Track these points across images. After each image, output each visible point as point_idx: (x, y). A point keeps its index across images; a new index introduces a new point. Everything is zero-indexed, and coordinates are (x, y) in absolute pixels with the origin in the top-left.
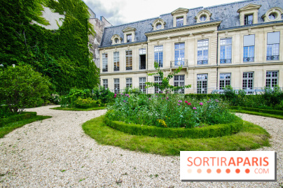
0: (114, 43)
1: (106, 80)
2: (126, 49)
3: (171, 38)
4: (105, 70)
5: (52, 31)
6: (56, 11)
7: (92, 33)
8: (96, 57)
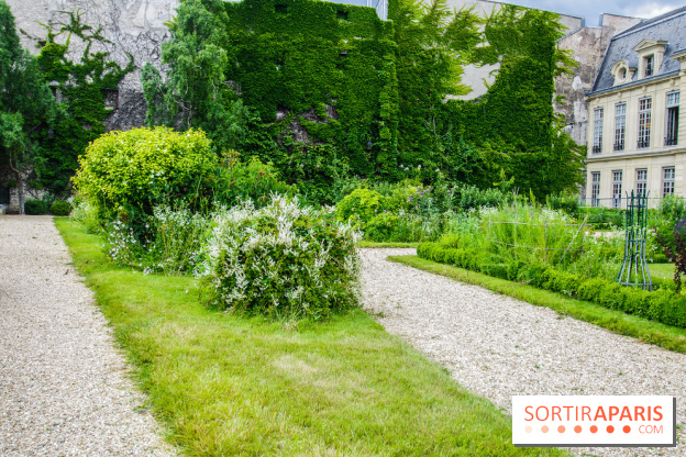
0: (618, 81)
1: (596, 175)
2: (639, 94)
4: (597, 150)
5: (476, 100)
6: (484, 64)
7: (570, 69)
8: (577, 120)
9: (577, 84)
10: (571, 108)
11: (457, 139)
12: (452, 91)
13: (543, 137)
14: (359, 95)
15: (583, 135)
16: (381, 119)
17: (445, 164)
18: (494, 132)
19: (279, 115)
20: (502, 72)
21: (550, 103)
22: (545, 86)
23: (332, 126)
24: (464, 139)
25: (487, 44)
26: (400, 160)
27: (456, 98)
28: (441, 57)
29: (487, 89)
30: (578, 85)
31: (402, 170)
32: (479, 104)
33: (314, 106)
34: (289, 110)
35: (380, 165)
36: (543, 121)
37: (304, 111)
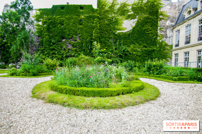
0: (187, 16)
1: (177, 55)
2: (199, 17)
4: (177, 45)
6: (131, 20)
7: (165, 18)
8: (168, 36)
10: (166, 32)
11: (120, 45)
12: (118, 30)
13: (154, 42)
15: (171, 41)
17: (115, 53)
18: (134, 42)
19: (64, 40)
20: (138, 21)
21: (157, 31)
23: (78, 42)
24: (123, 45)
25: (132, 13)
27: (121, 32)
28: (115, 19)
29: (132, 28)
30: (168, 24)
31: (100, 55)
32: (129, 33)
33: (73, 37)
34: (66, 38)
36: (154, 37)
37: (70, 39)
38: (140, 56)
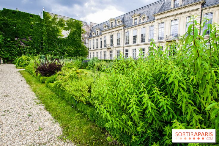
0: (93, 36)
1: (90, 53)
2: (96, 38)
3: (109, 33)
4: (90, 48)
6: (66, 30)
7: (84, 32)
8: (86, 43)
9: (86, 36)
10: (85, 40)
11: (62, 46)
12: (60, 36)
13: (80, 46)
14: (37, 35)
15: (88, 46)
16: (43, 41)
17: (59, 51)
18: (70, 45)
19: (16, 39)
20: (71, 32)
21: (81, 39)
22: (80, 36)
23: (31, 42)
25: (67, 26)
26: (49, 50)
27: (61, 37)
28: (57, 28)
29: (68, 36)
31: (49, 52)
32: (66, 39)
33: (25, 37)
34: (19, 38)
35: (44, 51)
36: (80, 43)
37: (23, 38)
38: (73, 53)
